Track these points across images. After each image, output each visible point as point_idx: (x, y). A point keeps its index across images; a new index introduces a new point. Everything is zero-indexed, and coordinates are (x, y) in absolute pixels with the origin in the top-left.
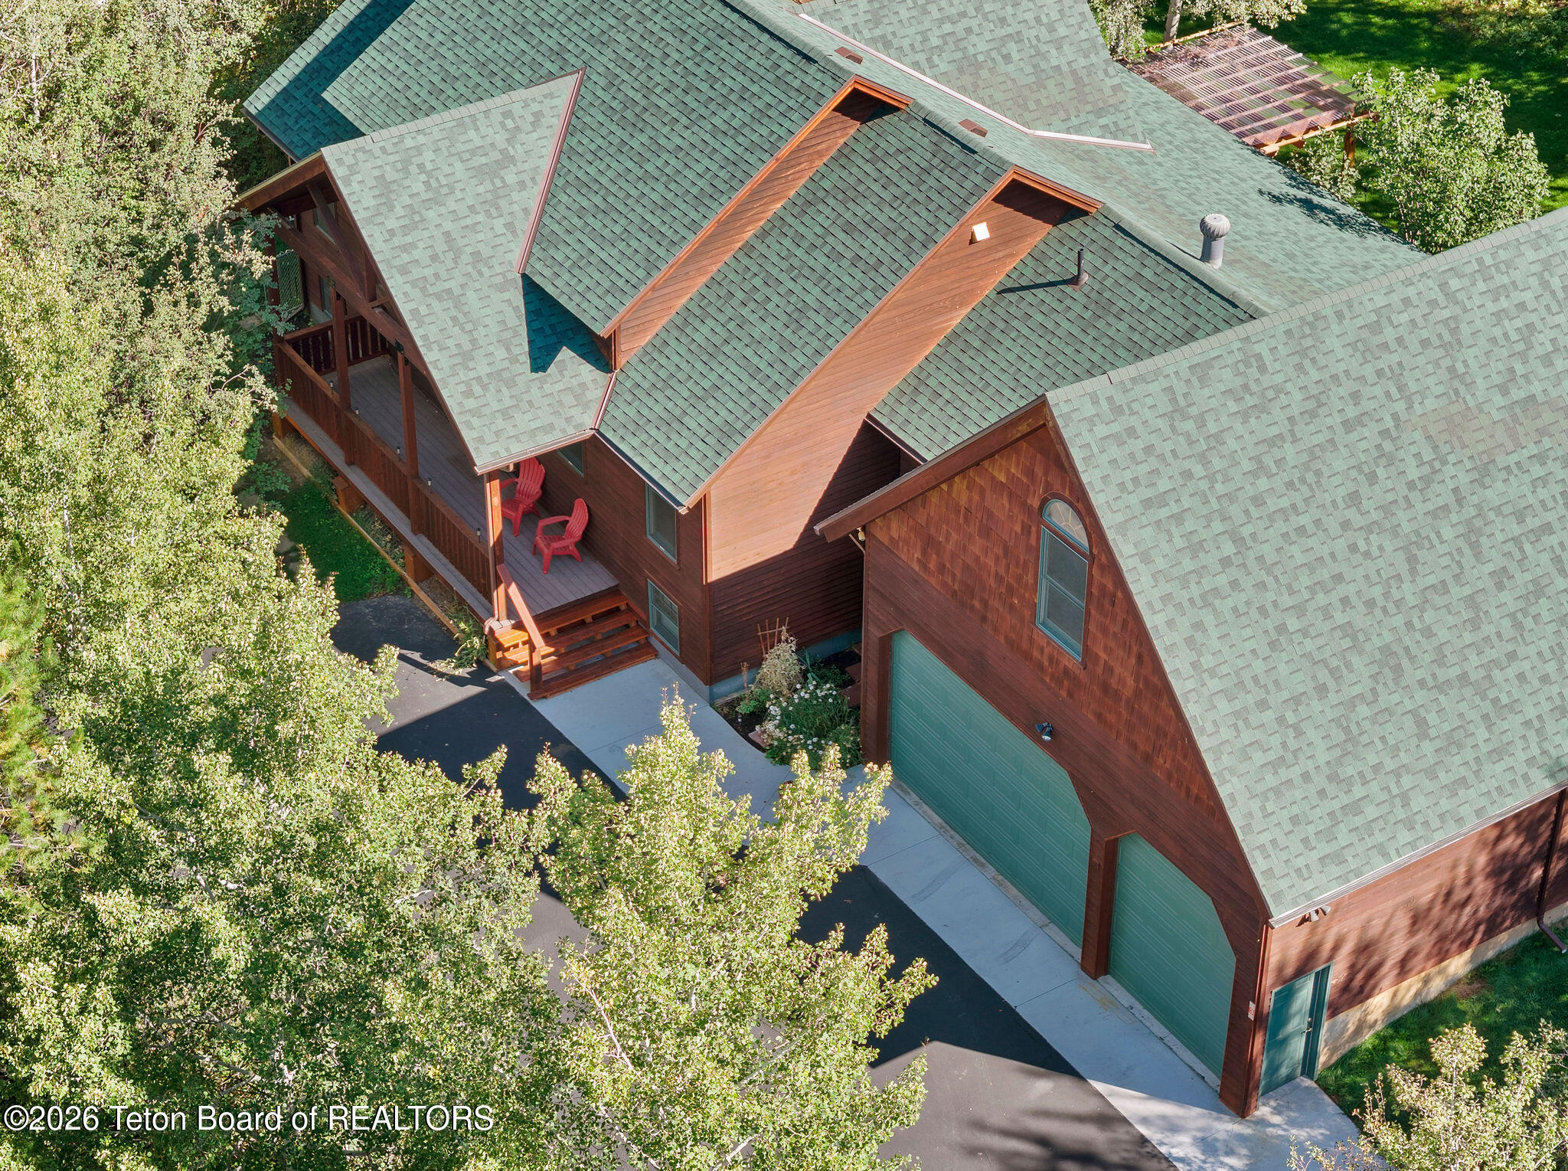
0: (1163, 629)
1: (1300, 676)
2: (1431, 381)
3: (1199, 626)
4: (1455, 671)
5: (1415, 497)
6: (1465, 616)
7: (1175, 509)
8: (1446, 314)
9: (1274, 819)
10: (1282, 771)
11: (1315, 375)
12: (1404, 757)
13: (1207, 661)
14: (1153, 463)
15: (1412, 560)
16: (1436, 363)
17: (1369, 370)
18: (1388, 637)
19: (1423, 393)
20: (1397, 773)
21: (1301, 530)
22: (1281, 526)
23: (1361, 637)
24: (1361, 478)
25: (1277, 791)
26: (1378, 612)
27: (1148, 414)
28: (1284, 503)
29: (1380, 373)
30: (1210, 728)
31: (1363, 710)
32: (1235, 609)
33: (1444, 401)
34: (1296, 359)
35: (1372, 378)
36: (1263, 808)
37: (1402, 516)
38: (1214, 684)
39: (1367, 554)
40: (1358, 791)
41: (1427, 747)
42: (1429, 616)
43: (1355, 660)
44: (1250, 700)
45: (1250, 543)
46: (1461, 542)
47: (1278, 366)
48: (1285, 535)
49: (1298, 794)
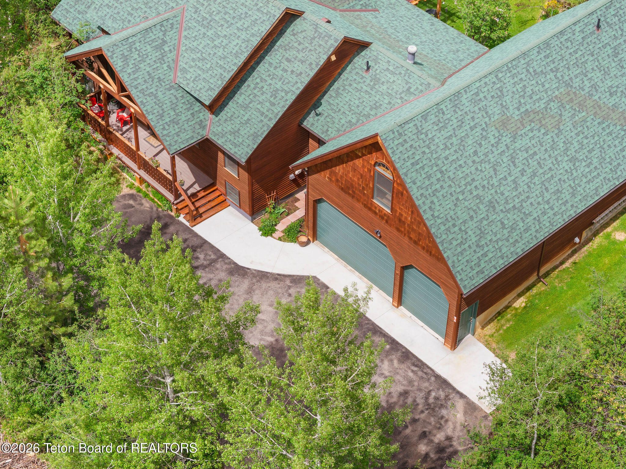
0: (422, 205)
1: (465, 214)
2: (496, 109)
3: (432, 202)
4: (511, 205)
5: (494, 149)
6: (513, 186)
7: (421, 165)
8: (499, 86)
9: (461, 262)
10: (462, 246)
11: (460, 113)
12: (498, 236)
13: (436, 214)
14: (413, 150)
15: (495, 170)
16: (497, 103)
17: (476, 109)
18: (490, 197)
19: (493, 114)
20: (497, 241)
21: (460, 166)
22: (454, 166)
23: (482, 198)
24: (477, 146)
25: (461, 253)
26: (486, 190)
27: (410, 134)
28: (455, 157)
29: (480, 109)
30: (439, 236)
31: (485, 222)
32: (443, 195)
33: (501, 115)
34: (454, 108)
35: (477, 111)
36: (458, 259)
37: (491, 156)
38: (439, 221)
39: (481, 170)
40: (486, 249)
41: (505, 231)
42: (502, 188)
43: (481, 207)
44: (450, 224)
45: (445, 172)
46: (510, 162)
47: (448, 112)
48: (456, 168)
49: (468, 253)
